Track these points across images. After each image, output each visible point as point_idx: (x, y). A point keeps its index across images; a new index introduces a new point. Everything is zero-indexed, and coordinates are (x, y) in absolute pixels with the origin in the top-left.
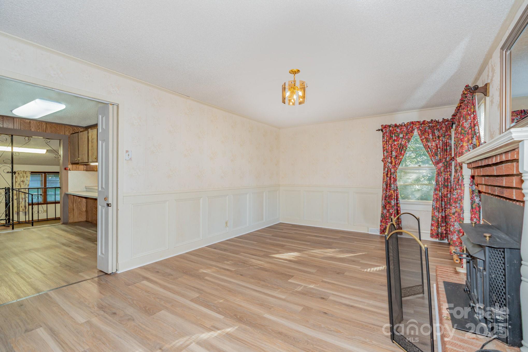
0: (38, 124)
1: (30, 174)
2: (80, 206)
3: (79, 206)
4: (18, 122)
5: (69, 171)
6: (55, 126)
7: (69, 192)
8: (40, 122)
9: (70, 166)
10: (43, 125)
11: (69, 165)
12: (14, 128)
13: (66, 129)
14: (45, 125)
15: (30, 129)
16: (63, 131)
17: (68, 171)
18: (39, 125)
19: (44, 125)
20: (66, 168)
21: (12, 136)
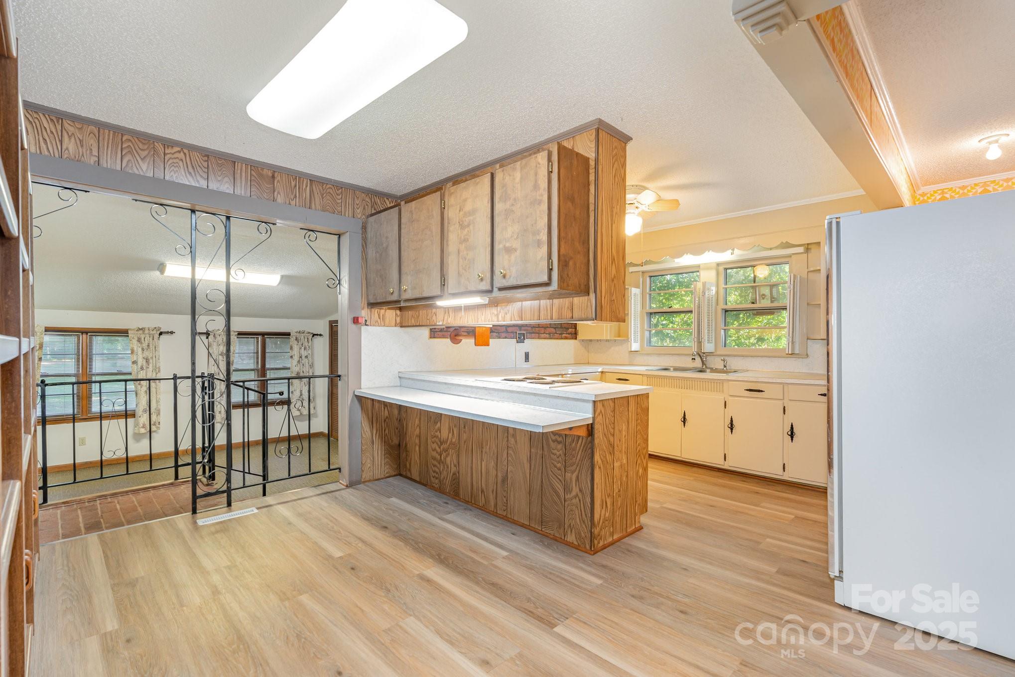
0: (293, 184)
1: (236, 337)
2: (387, 431)
3: (385, 431)
4: (244, 174)
5: (364, 328)
6: (332, 192)
7: (362, 391)
8: (298, 178)
9: (364, 313)
10: (304, 186)
11: (363, 309)
12: (236, 193)
13: (357, 203)
14: (309, 185)
15: (272, 198)
16: (350, 207)
17: (360, 329)
18: (296, 186)
19: (307, 186)
20: (357, 318)
21: (228, 218)
